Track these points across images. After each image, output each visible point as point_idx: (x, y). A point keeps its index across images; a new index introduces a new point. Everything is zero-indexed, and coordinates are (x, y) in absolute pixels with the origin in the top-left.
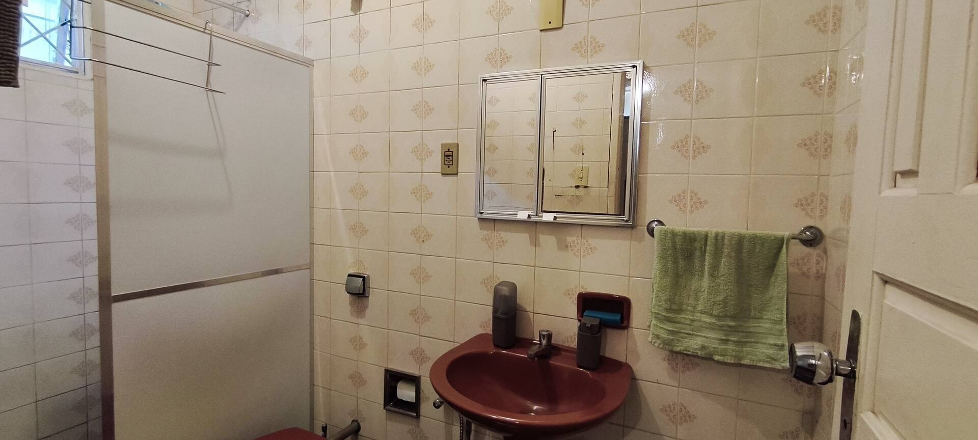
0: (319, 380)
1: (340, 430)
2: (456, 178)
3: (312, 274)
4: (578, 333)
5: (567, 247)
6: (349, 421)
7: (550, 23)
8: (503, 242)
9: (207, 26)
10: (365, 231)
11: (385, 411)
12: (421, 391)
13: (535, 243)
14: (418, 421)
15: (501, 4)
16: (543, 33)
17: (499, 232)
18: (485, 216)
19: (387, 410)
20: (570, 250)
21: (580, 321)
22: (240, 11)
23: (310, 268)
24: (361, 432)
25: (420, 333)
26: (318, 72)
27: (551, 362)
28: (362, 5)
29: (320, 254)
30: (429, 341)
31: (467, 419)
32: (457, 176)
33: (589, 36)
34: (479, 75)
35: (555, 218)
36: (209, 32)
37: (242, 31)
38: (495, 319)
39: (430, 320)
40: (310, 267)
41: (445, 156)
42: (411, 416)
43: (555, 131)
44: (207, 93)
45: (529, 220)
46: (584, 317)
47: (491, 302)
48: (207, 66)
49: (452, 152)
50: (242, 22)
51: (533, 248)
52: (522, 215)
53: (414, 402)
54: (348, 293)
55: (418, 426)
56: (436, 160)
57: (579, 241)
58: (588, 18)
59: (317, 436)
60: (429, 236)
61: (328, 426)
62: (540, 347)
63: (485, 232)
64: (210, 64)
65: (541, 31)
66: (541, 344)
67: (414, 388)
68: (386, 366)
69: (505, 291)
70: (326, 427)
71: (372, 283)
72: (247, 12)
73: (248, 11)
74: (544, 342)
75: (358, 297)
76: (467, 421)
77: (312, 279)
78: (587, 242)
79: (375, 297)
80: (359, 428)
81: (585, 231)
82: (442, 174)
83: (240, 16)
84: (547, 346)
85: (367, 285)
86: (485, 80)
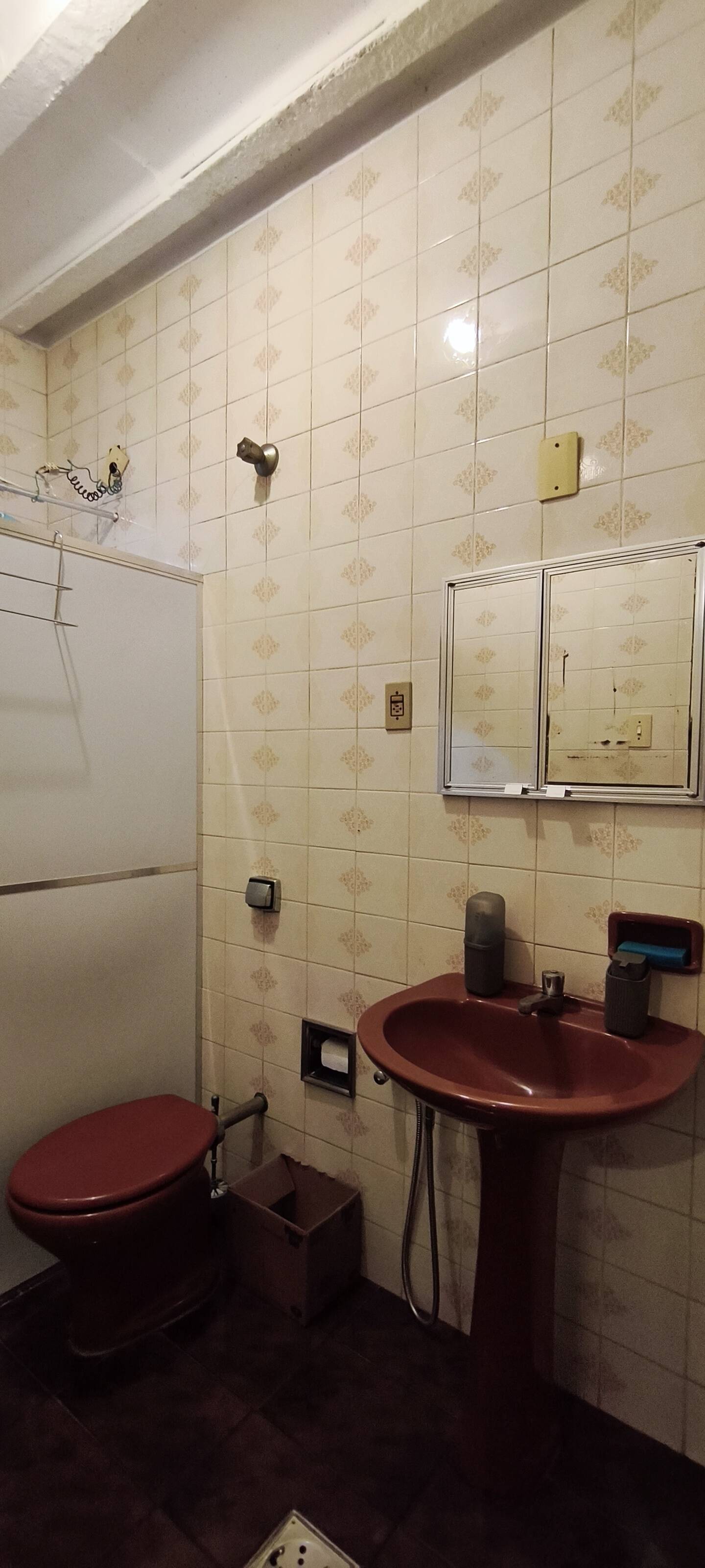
0: (209, 1031)
1: (238, 1105)
2: (409, 734)
3: (199, 878)
4: (607, 976)
5: (589, 839)
6: (251, 1094)
7: (557, 488)
8: (484, 832)
9: (57, 537)
10: (274, 817)
11: (303, 1083)
12: (357, 1057)
13: (536, 832)
14: (353, 1102)
15: (477, 467)
16: (545, 505)
17: (477, 817)
18: (453, 792)
19: (305, 1081)
20: (595, 844)
21: (611, 957)
22: (107, 515)
23: (197, 869)
24: (269, 1112)
25: (354, 970)
26: (209, 592)
27: (561, 1022)
28: (270, 490)
29: (210, 849)
30: (368, 982)
31: (427, 1105)
32: (411, 732)
33: (624, 501)
34: (443, 578)
35: (568, 793)
36: (59, 546)
37: (108, 542)
38: (470, 950)
39: (370, 949)
40: (197, 867)
41: (392, 702)
42: (343, 1094)
43: (567, 655)
44: (55, 627)
45: (525, 796)
46: (619, 952)
47: (463, 925)
48: (56, 591)
49: (403, 696)
50: (107, 531)
51: (533, 842)
52: (513, 789)
53: (347, 1072)
54: (250, 905)
55: (353, 1109)
56: (379, 709)
57: (611, 830)
58: (622, 475)
59: (206, 1111)
60: (368, 823)
61: (220, 1098)
62: (542, 997)
63: (454, 817)
64: (60, 588)
65: (542, 502)
66: (545, 993)
67: (346, 1052)
68: (304, 1016)
69: (485, 907)
70: (218, 1099)
71: (286, 893)
72: (116, 516)
73: (117, 514)
74: (550, 990)
75: (264, 912)
76: (427, 1107)
77: (199, 885)
78: (624, 830)
79: (288, 911)
80: (265, 1106)
81: (621, 813)
82: (387, 730)
83: (106, 522)
84: (555, 996)
85: (276, 895)
86: (451, 585)
